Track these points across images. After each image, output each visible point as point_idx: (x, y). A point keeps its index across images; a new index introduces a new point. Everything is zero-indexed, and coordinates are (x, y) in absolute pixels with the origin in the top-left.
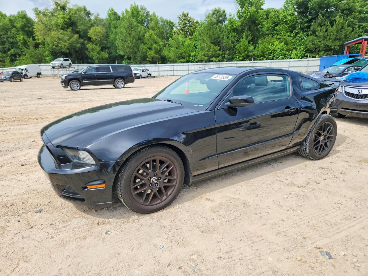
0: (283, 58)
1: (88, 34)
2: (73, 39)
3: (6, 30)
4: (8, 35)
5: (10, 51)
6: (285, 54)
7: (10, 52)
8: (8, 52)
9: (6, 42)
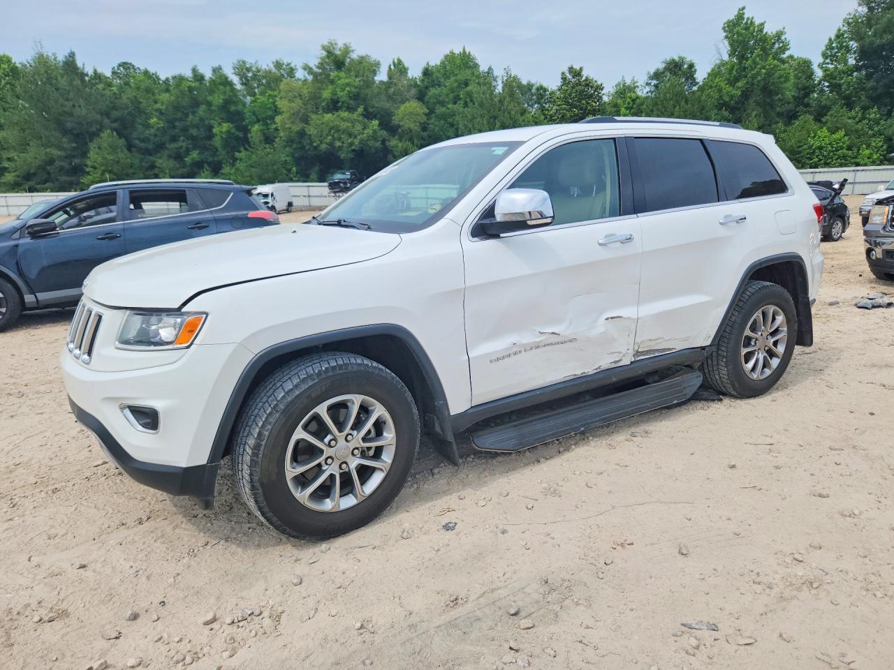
0: (841, 165)
1: (393, 118)
2: (369, 131)
3: (182, 109)
4: (186, 121)
5: (189, 155)
6: (844, 157)
7: (191, 157)
8: (185, 157)
9: (179, 137)
